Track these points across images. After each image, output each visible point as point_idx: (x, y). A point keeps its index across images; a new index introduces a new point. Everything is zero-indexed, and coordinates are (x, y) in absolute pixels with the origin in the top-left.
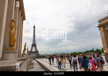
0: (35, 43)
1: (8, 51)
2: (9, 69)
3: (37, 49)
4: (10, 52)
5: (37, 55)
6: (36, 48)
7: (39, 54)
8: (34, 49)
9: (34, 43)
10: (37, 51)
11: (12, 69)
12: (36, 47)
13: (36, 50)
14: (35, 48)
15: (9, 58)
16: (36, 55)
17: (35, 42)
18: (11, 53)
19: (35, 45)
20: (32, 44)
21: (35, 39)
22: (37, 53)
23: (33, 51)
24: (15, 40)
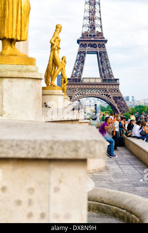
0: (98, 29)
3: (109, 68)
5: (113, 101)
6: (107, 60)
7: (120, 98)
9: (93, 27)
12: (105, 53)
14: (100, 62)
16: (104, 104)
17: (97, 22)
19: (99, 43)
20: (81, 36)
21: (95, 4)
22: (107, 90)
23: (84, 78)
24: (26, 8)
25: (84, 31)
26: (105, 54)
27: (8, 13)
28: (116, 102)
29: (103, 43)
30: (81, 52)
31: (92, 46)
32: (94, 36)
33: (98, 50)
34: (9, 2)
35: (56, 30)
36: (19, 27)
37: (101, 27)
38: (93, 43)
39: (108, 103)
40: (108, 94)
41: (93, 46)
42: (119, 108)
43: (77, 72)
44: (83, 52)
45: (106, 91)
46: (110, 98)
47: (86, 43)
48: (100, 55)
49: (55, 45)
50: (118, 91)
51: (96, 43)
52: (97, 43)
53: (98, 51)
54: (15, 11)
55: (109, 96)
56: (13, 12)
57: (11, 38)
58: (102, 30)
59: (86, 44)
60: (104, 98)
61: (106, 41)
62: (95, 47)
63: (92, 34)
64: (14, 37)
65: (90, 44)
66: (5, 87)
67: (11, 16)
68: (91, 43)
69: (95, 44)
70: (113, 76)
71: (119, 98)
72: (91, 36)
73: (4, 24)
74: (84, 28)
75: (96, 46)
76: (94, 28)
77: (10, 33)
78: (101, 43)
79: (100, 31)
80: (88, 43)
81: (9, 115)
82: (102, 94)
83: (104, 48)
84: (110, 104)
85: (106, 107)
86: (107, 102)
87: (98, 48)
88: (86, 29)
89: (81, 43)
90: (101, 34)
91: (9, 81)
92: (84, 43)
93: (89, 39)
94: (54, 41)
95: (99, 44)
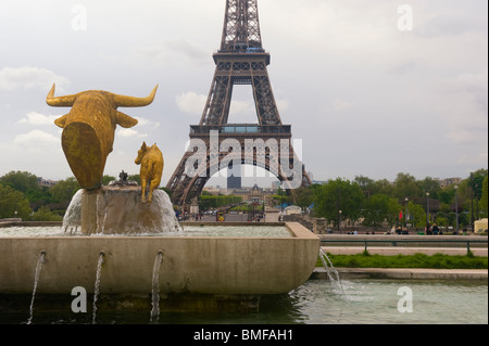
12: (265, 78)
19: (253, 60)
26: (265, 82)
29: (262, 60)
30: (220, 77)
31: (240, 66)
32: (244, 47)
33: (251, 73)
37: (259, 32)
38: (243, 60)
41: (243, 66)
44: (224, 77)
47: (230, 60)
48: (256, 82)
51: (247, 60)
52: (250, 61)
53: (252, 75)
58: (260, 38)
59: (229, 63)
61: (267, 57)
62: (246, 69)
63: (241, 44)
65: (236, 63)
68: (238, 60)
69: (246, 63)
70: (279, 121)
72: (238, 47)
75: (249, 66)
76: (245, 34)
78: (257, 61)
79: (256, 39)
80: (232, 62)
83: (262, 69)
87: (251, 70)
89: (220, 61)
90: (257, 44)
92: (225, 61)
93: (235, 54)
95: (254, 63)
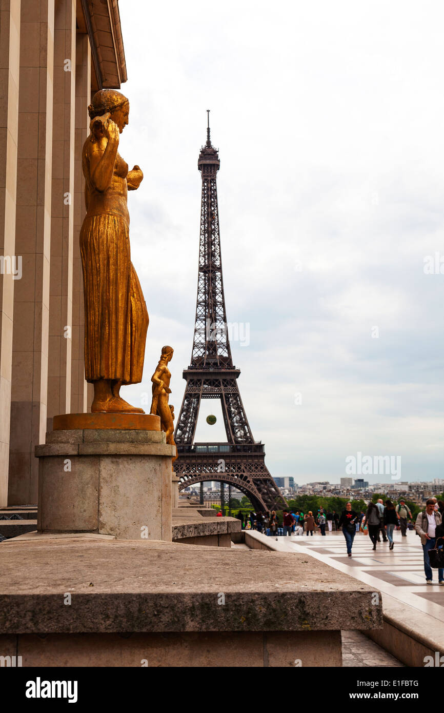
0: (221, 352)
1: (94, 442)
2: (298, 627)
3: (244, 423)
4: (113, 448)
5: (253, 488)
6: (240, 408)
7: (268, 480)
8: (211, 420)
9: (212, 347)
10: (249, 438)
11: (320, 626)
12: (236, 395)
13: (230, 429)
14: (227, 414)
15: (107, 516)
16: (237, 495)
18: (125, 465)
19: (224, 377)
20: (189, 364)
21: (215, 305)
22: (242, 468)
23: (197, 444)
24: (140, 322)
25: (196, 355)
26: (236, 399)
27: (107, 331)
28: (260, 490)
29: (232, 377)
30: (191, 395)
31: (210, 383)
32: (215, 364)
33: (223, 390)
34: (109, 311)
35: (162, 357)
36: (128, 358)
37: (228, 347)
38: (214, 377)
39: (244, 493)
40: (245, 474)
41: (214, 383)
42: (265, 501)
43: (184, 433)
44: (195, 394)
45: (239, 468)
46: (249, 482)
47: (199, 378)
48: (227, 398)
49: (162, 385)
50: (262, 468)
51: (218, 377)
52: (221, 379)
53: (223, 393)
54: (121, 327)
55: (246, 477)
56: (117, 330)
57: (113, 378)
58: (229, 353)
59: (199, 380)
60: (237, 482)
61: (237, 374)
62: (217, 386)
63: (212, 361)
64: (119, 375)
65: (207, 380)
66: (104, 474)
67: (113, 336)
68: (209, 377)
69: (217, 380)
70: (252, 440)
71: (265, 481)
72: (208, 364)
73: (101, 352)
74: (196, 350)
75: (219, 383)
76: (215, 350)
77: (112, 370)
78: (228, 378)
79: (226, 355)
80: (203, 379)
81: (111, 529)
82: (233, 475)
83: (233, 386)
84: (249, 494)
85: (241, 500)
86: (242, 491)
87: (222, 387)
88: (199, 352)
89: (190, 378)
90: (228, 361)
91: (113, 462)
92: (195, 378)
93: (205, 371)
94: (159, 378)
95: (225, 380)
